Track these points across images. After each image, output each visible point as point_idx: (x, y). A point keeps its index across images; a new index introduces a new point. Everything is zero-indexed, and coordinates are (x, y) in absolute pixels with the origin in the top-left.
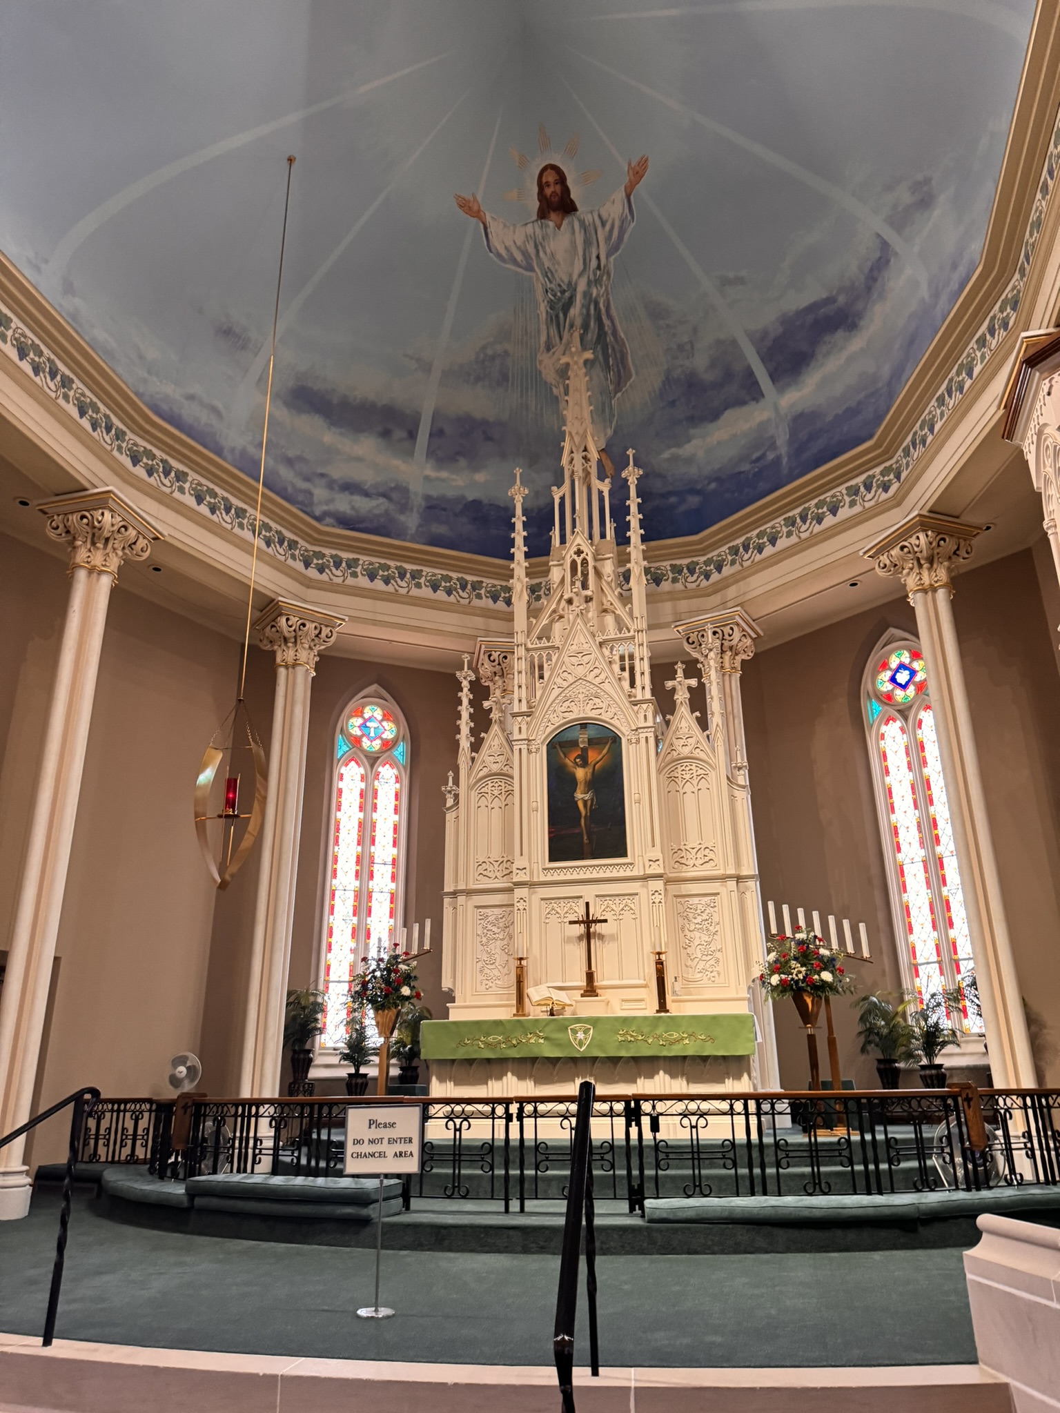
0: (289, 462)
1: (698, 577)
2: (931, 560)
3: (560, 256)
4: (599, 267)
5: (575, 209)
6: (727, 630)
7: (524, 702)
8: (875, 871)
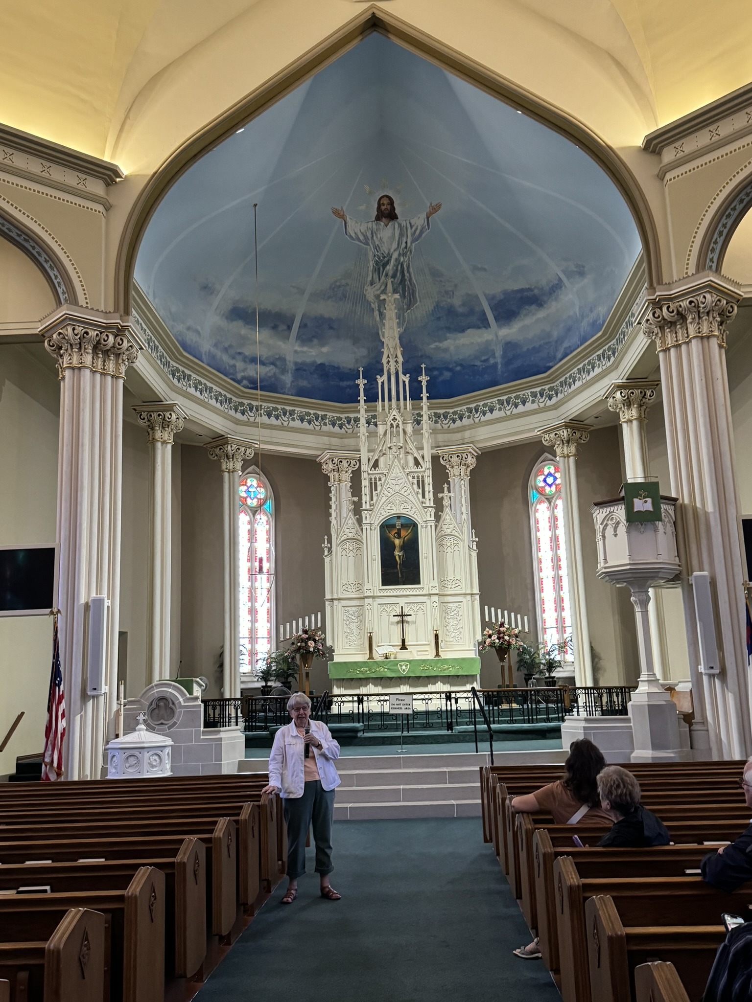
0: (226, 350)
1: (449, 421)
2: (568, 442)
3: (385, 240)
4: (406, 247)
5: (398, 219)
6: (464, 455)
7: (368, 503)
8: (529, 581)
